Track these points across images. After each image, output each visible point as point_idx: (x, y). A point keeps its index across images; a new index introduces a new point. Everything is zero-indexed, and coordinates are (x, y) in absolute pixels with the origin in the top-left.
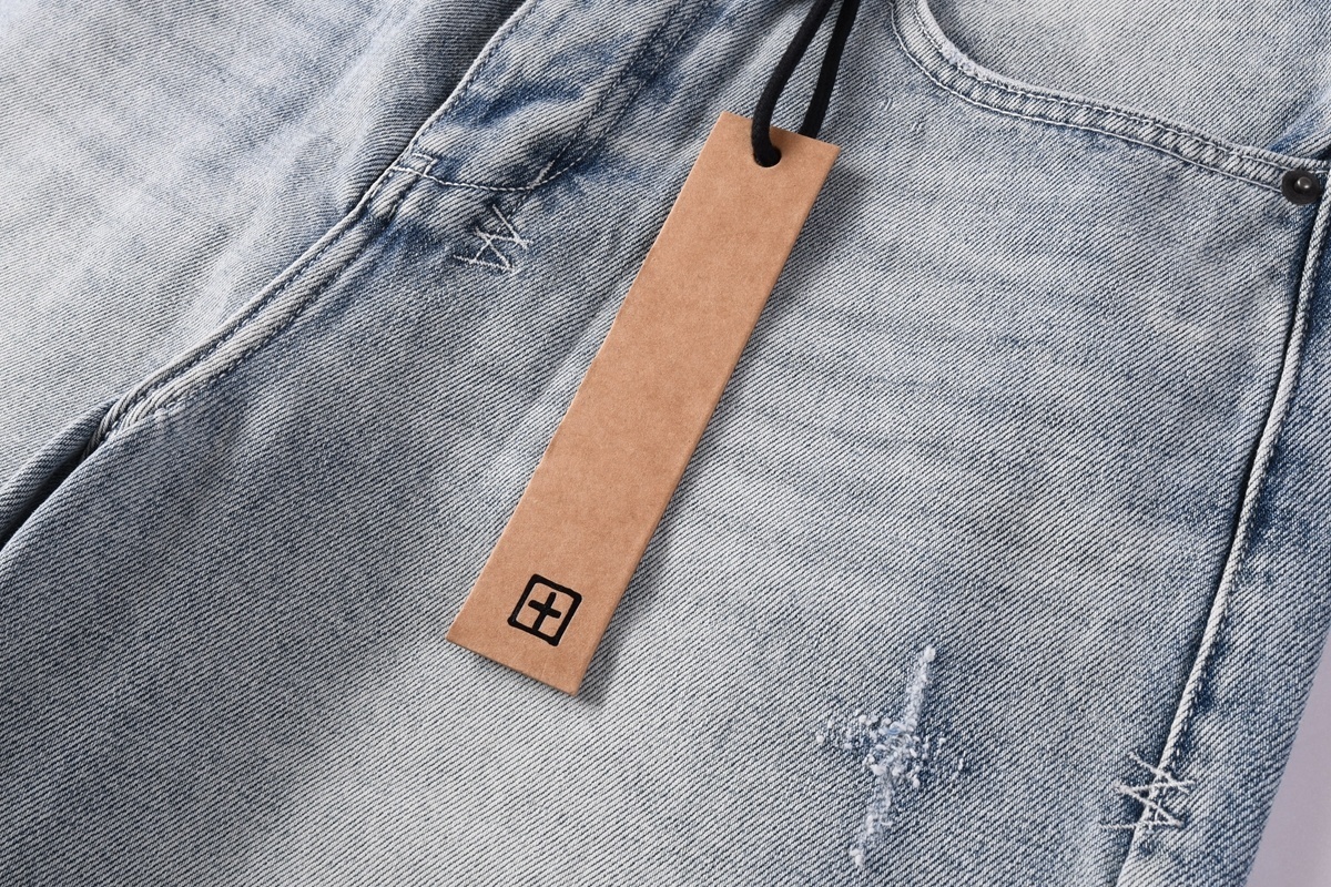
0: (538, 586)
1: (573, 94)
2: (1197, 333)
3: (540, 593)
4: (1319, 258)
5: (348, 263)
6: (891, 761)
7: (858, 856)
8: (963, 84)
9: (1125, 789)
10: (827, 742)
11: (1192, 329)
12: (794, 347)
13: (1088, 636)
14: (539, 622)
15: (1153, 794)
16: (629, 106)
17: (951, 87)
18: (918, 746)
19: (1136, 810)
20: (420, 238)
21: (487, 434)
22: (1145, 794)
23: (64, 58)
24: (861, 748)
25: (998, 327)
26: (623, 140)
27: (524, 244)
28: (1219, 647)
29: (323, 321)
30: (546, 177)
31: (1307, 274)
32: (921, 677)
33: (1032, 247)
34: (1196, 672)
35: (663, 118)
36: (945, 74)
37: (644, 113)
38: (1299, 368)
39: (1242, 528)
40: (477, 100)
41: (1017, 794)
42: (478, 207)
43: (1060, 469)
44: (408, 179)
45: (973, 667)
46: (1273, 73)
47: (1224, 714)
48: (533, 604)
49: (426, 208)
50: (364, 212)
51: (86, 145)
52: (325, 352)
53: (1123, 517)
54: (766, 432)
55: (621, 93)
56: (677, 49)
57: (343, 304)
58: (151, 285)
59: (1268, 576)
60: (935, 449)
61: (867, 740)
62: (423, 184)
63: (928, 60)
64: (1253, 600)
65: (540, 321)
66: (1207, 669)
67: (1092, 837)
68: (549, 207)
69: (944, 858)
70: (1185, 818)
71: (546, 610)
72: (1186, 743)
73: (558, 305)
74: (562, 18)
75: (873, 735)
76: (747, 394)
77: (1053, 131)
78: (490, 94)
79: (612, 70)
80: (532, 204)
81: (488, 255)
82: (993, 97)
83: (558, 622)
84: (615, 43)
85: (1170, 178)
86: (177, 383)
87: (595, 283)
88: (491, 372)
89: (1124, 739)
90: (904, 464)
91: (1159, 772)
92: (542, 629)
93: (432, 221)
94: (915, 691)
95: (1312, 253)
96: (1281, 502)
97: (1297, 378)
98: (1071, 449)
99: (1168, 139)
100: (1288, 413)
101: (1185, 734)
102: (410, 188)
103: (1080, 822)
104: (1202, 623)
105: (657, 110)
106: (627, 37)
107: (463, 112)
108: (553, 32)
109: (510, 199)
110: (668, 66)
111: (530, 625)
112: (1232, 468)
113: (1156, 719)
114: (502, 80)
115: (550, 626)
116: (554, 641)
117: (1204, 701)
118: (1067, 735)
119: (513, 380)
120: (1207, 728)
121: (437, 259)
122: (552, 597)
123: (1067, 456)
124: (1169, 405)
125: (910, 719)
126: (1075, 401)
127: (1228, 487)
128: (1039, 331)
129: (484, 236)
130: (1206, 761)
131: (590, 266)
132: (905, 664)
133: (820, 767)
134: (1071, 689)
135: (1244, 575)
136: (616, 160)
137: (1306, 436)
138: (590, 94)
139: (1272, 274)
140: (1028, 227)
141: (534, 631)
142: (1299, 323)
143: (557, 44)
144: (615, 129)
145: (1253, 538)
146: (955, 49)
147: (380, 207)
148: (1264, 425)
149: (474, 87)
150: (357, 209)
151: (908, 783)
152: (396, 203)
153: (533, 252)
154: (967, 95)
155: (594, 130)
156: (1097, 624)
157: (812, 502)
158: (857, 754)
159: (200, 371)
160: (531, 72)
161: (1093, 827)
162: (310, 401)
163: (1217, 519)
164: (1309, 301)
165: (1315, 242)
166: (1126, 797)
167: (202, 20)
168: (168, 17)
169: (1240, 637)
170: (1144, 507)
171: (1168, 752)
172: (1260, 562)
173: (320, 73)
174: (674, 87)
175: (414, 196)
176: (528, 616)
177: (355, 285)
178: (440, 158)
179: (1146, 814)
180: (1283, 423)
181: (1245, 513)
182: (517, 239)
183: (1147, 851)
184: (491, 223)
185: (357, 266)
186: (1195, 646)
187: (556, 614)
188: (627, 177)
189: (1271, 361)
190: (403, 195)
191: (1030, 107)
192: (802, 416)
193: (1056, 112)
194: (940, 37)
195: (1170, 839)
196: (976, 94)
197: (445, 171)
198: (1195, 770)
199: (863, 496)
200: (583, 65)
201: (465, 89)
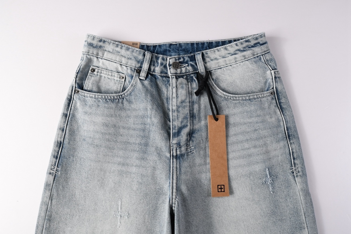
0: (219, 186)
1: (187, 126)
2: (273, 119)
3: (219, 187)
4: (278, 101)
5: (177, 164)
6: (269, 181)
7: (272, 192)
8: (229, 98)
9: (291, 171)
10: (262, 183)
11: (272, 119)
12: (231, 142)
13: (280, 158)
14: (221, 190)
15: (294, 170)
16: (193, 122)
17: (228, 98)
18: (271, 179)
19: (293, 172)
20: (182, 155)
21: (204, 172)
22: (293, 170)
23: (105, 154)
24: (265, 182)
25: (253, 129)
26: (195, 127)
27: (193, 148)
28: (293, 153)
29: (180, 173)
30: (189, 137)
31: (278, 104)
32: (268, 172)
33: (251, 117)
34: (292, 156)
35: (197, 121)
36: (226, 97)
37: (195, 122)
38: (284, 117)
39: (288, 138)
40: (175, 133)
41: (282, 177)
42: (186, 147)
43: (268, 142)
44: (175, 149)
45: (271, 168)
46: (261, 78)
47: (297, 159)
48: (219, 188)
49: (181, 151)
50: (173, 156)
51: (119, 164)
52: (183, 177)
53: (277, 144)
54: (234, 154)
55: (191, 121)
56: (192, 110)
57: (180, 169)
58: (150, 179)
59: (293, 143)
60: (255, 147)
61: (266, 181)
62: (178, 148)
63: (223, 96)
64: (293, 146)
65: (202, 156)
66: (293, 155)
67: (291, 177)
68: (193, 141)
69: (279, 187)
70: (299, 171)
71: (221, 188)
72: (294, 164)
73: (202, 152)
74: (178, 115)
75: (266, 180)
76: (230, 150)
77: (245, 101)
78: (176, 131)
79: (189, 119)
80: (191, 142)
81: (191, 152)
82: (234, 98)
83: (223, 189)
84: (187, 115)
85: (261, 101)
86: (174, 194)
87: (203, 147)
88: (200, 165)
89: (289, 166)
90: (253, 150)
91: (293, 168)
92: (222, 191)
93: (182, 152)
94: (268, 174)
95: (277, 101)
96: (290, 134)
97: (284, 118)
98: (268, 140)
99: (258, 96)
100: (286, 123)
101: (294, 163)
102: (176, 150)
103: (289, 176)
104: (290, 150)
105: (196, 120)
106: (187, 114)
107: (175, 135)
108: (178, 118)
109: (188, 143)
110: (193, 114)
111: (220, 191)
112: (284, 132)
113: (290, 162)
114: (177, 128)
115: (223, 190)
116: (224, 191)
117: (294, 159)
118: (283, 169)
119: (203, 164)
120: (296, 161)
121: (186, 156)
122: (221, 187)
123: (269, 140)
124: (275, 129)
125: (269, 176)
126: (266, 134)
127: (285, 135)
128: (258, 127)
129: (188, 150)
130: (297, 165)
131: (202, 145)
132: (265, 171)
133: (263, 186)
134: (281, 164)
135: (291, 143)
136: (196, 129)
137: (289, 125)
138: (189, 124)
139: (275, 106)
140: (249, 115)
141: (221, 191)
142: (281, 111)
143: (180, 120)
144: (193, 126)
145: (289, 139)
146: (226, 93)
147: (175, 154)
148: (284, 126)
149: (173, 131)
150: (172, 156)
151: (271, 182)
152: (176, 153)
153: (195, 148)
154: (231, 99)
155: (191, 128)
156: (280, 156)
157: (245, 159)
158: (266, 183)
159: (174, 190)
160: (180, 125)
161: (290, 176)
162: (186, 184)
163: (286, 139)
164: (280, 107)
165: (277, 100)
166: (291, 172)
167: (120, 137)
168: (115, 140)
169: (294, 151)
170: (278, 141)
171: (293, 165)
172: (292, 141)
173: (146, 137)
174: (196, 116)
175: (178, 151)
176: (220, 190)
177: (180, 166)
178: (177, 143)
179: (294, 173)
180: (286, 125)
181: (287, 136)
182: (192, 148)
183: (297, 176)
184: (188, 148)
185: (178, 164)
186: (290, 153)
187: (223, 188)
188: (198, 131)
189: (281, 118)
190: (176, 151)
191: (240, 98)
192: (237, 149)
193: (244, 98)
194: (223, 92)
195: (298, 174)
196: (232, 98)
197: (179, 145)
198: (297, 166)
199: (250, 156)
200: (185, 121)
201: (172, 132)
